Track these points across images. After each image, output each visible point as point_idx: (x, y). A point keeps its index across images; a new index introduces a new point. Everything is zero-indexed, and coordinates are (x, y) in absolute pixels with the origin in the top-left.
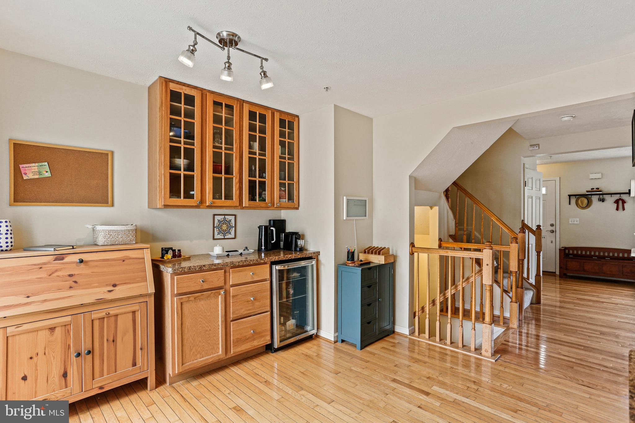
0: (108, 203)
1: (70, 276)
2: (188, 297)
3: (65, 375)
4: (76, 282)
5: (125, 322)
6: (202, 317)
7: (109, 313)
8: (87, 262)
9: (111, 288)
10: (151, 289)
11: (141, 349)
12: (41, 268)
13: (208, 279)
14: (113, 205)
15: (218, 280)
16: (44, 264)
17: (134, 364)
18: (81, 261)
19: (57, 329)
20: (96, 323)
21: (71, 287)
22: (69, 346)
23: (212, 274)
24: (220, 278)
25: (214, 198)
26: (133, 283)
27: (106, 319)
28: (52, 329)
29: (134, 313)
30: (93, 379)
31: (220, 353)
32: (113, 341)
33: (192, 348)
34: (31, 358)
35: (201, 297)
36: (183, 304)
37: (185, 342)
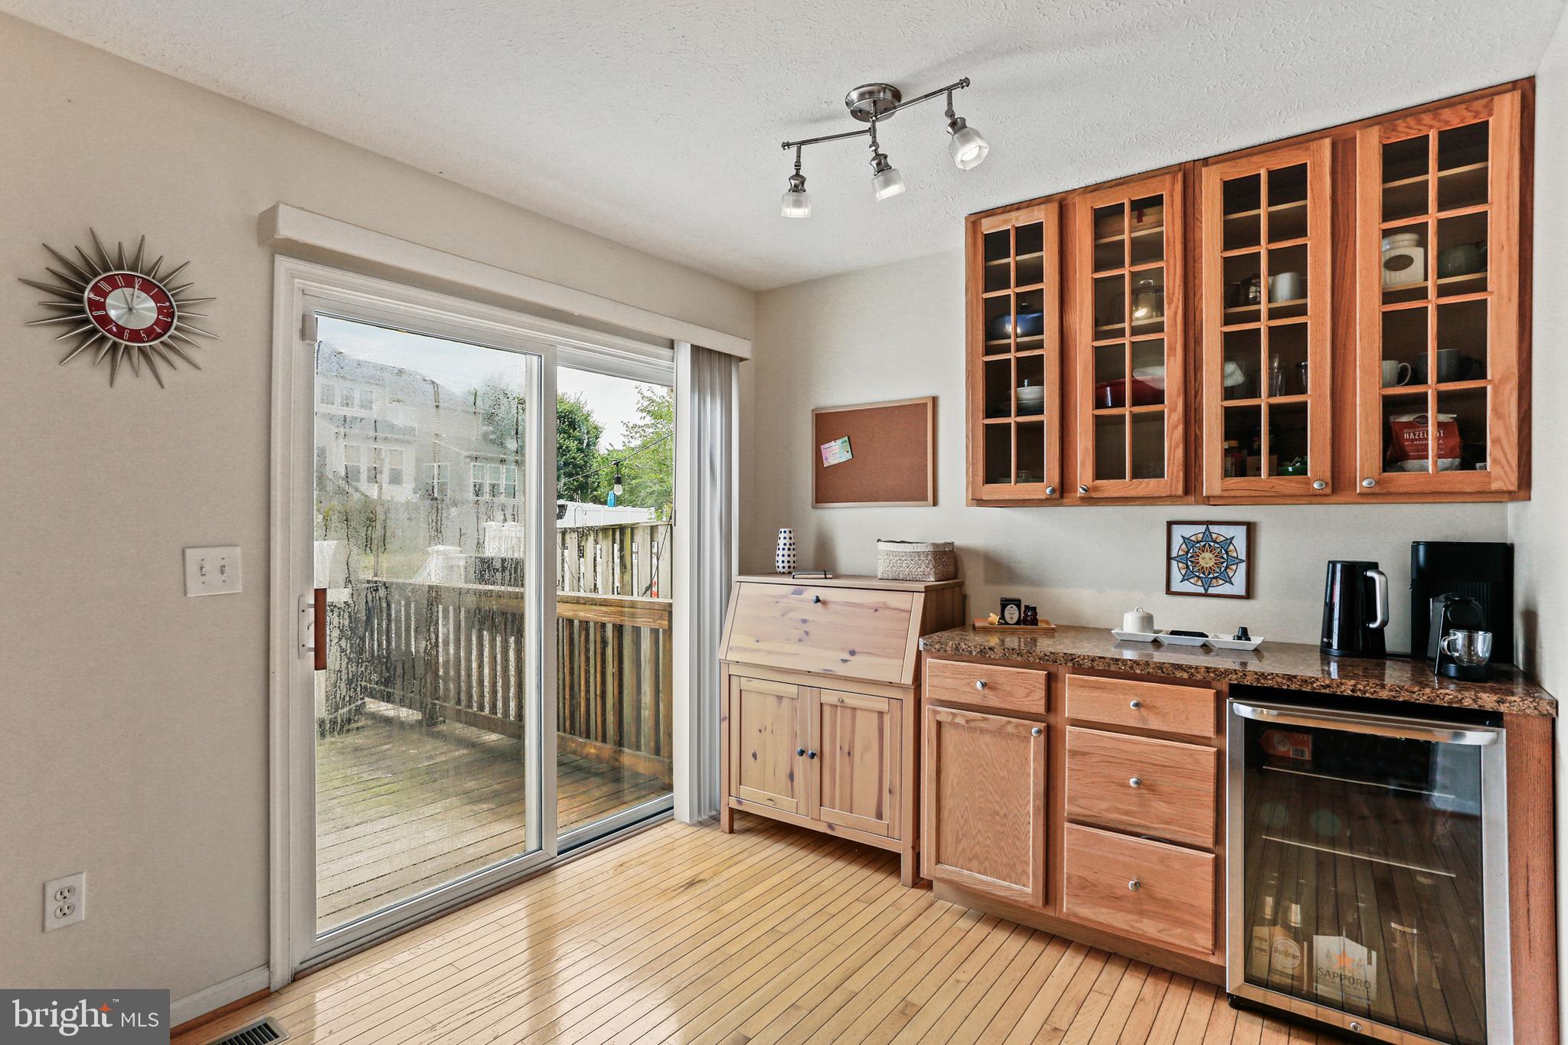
0: (926, 500)
1: (804, 621)
2: (952, 713)
3: (791, 776)
4: (807, 633)
5: (866, 726)
6: (986, 774)
7: (843, 701)
8: (824, 603)
9: (847, 656)
10: (908, 679)
11: (890, 792)
12: (777, 602)
13: (999, 684)
14: (935, 503)
15: (1028, 695)
16: (782, 597)
17: (880, 816)
18: (818, 600)
19: (784, 699)
20: (827, 710)
21: (800, 640)
22: (796, 733)
23: (1012, 674)
24: (1032, 691)
25: (1099, 474)
26: (880, 656)
27: (839, 708)
28: (780, 698)
29: (881, 713)
30: (821, 805)
31: (1026, 890)
32: (849, 754)
33: (960, 836)
34: (760, 731)
35: (982, 725)
36: (943, 725)
37: (945, 814)
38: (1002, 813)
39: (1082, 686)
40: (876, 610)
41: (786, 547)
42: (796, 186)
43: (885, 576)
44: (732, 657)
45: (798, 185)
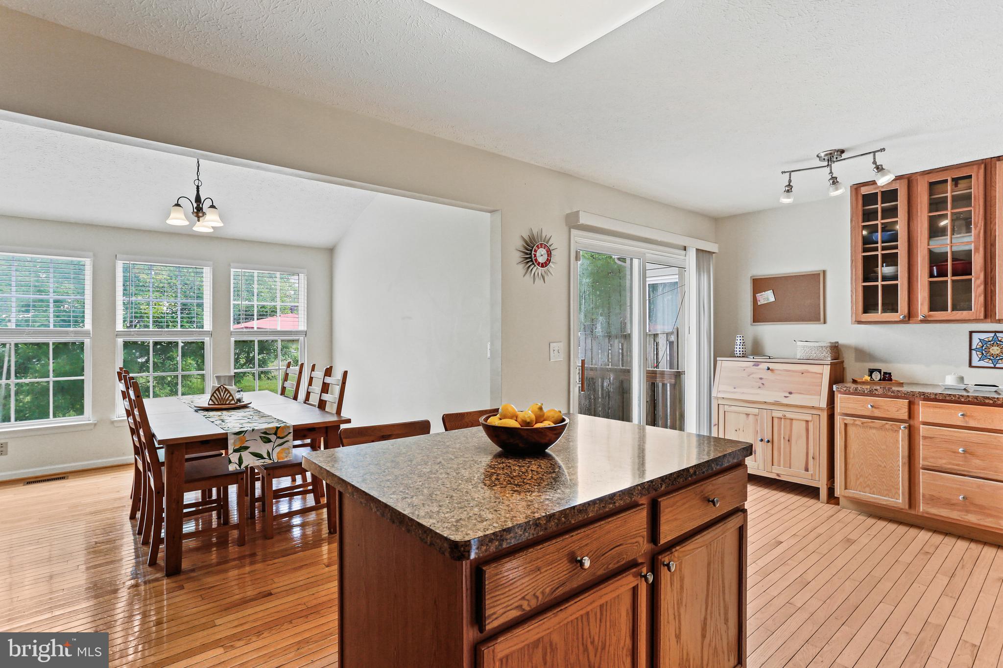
0: (820, 321)
1: (761, 379)
2: (853, 419)
4: (763, 384)
5: (798, 428)
6: (874, 448)
7: (785, 416)
8: (772, 370)
9: (787, 395)
10: (824, 404)
11: (813, 458)
12: (744, 370)
13: (881, 406)
14: (825, 322)
15: (898, 411)
16: (747, 367)
17: (807, 470)
18: (769, 369)
19: (750, 416)
20: (776, 421)
21: (759, 387)
22: (757, 431)
23: (888, 401)
24: (900, 409)
25: (932, 308)
26: (807, 394)
27: (783, 420)
28: (748, 415)
29: (807, 422)
30: (773, 465)
31: (899, 500)
32: (789, 441)
33: (859, 477)
34: (736, 430)
35: (871, 425)
36: (848, 425)
37: (850, 466)
38: (883, 466)
39: (930, 407)
40: (803, 373)
41: (741, 344)
42: (788, 190)
43: (802, 358)
44: (720, 395)
45: (789, 189)
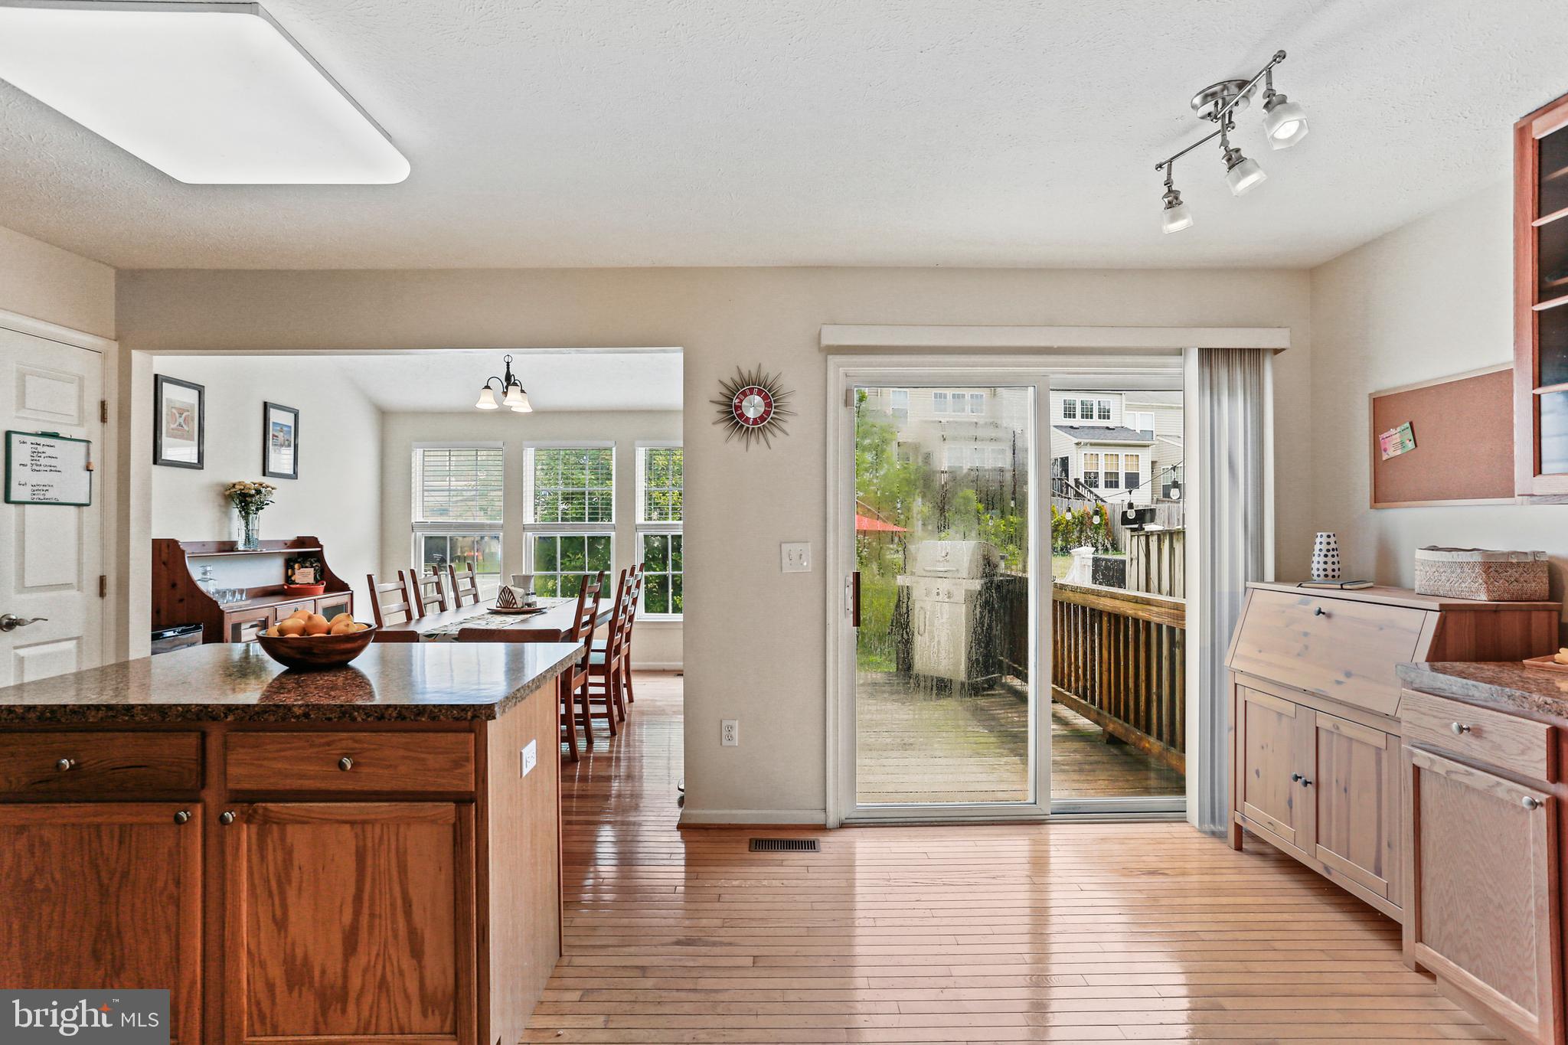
1: (1306, 634)
2: (1429, 758)
3: (1290, 802)
4: (1306, 648)
5: (1363, 762)
7: (1338, 728)
8: (1329, 616)
9: (1342, 678)
12: (1284, 612)
13: (1486, 731)
15: (1523, 753)
16: (1289, 606)
17: (1379, 872)
18: (1320, 612)
19: (1283, 717)
20: (1322, 735)
21: (1299, 655)
23: (1503, 721)
24: (1528, 748)
27: (1335, 736)
28: (1280, 715)
29: (1378, 749)
30: (1317, 842)
31: (1534, 1015)
32: (1346, 790)
33: (1446, 916)
34: (1263, 747)
35: (1466, 780)
36: (1422, 772)
37: (1427, 882)
40: (1381, 629)
41: (1322, 554)
42: (1170, 202)
43: (1423, 591)
44: (1236, 665)
45: (1173, 200)
